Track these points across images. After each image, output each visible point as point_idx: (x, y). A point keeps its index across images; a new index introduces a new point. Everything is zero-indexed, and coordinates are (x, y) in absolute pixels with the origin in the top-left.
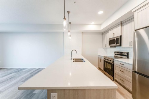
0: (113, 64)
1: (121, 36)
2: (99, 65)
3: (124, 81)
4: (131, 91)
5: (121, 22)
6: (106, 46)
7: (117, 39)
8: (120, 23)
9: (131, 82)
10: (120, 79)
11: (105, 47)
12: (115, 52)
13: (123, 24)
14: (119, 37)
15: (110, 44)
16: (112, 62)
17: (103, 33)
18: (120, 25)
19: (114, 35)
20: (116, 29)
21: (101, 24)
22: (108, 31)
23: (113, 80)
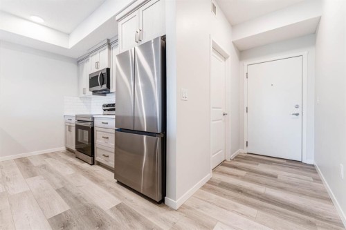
0: (93, 128)
1: (108, 70)
3: (108, 156)
4: (114, 167)
5: (108, 40)
6: (84, 93)
7: (102, 75)
8: (106, 41)
9: (113, 150)
10: (104, 155)
11: (83, 95)
12: (104, 106)
13: (112, 46)
14: (105, 71)
15: (91, 86)
16: (89, 125)
17: (79, 61)
18: (106, 47)
19: (97, 68)
20: (101, 53)
21: (69, 34)
22: (88, 56)
23: (93, 164)
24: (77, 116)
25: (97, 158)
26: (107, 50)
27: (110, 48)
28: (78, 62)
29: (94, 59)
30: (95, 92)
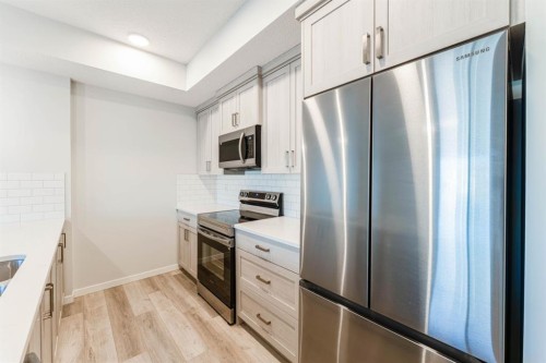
0: (233, 249)
1: (258, 128)
2: (179, 258)
3: (269, 324)
5: (260, 68)
6: (209, 170)
7: (245, 138)
8: (255, 71)
10: (258, 316)
11: (206, 173)
12: (242, 194)
13: (265, 80)
14: (253, 132)
15: (222, 158)
16: (226, 242)
17: (200, 112)
18: (255, 82)
19: (235, 123)
20: (243, 96)
21: (185, 65)
22: (216, 103)
23: (233, 323)
24: (199, 217)
25: (242, 314)
26: (256, 89)
27: (261, 85)
28: (198, 113)
29: (227, 108)
30: (228, 171)
